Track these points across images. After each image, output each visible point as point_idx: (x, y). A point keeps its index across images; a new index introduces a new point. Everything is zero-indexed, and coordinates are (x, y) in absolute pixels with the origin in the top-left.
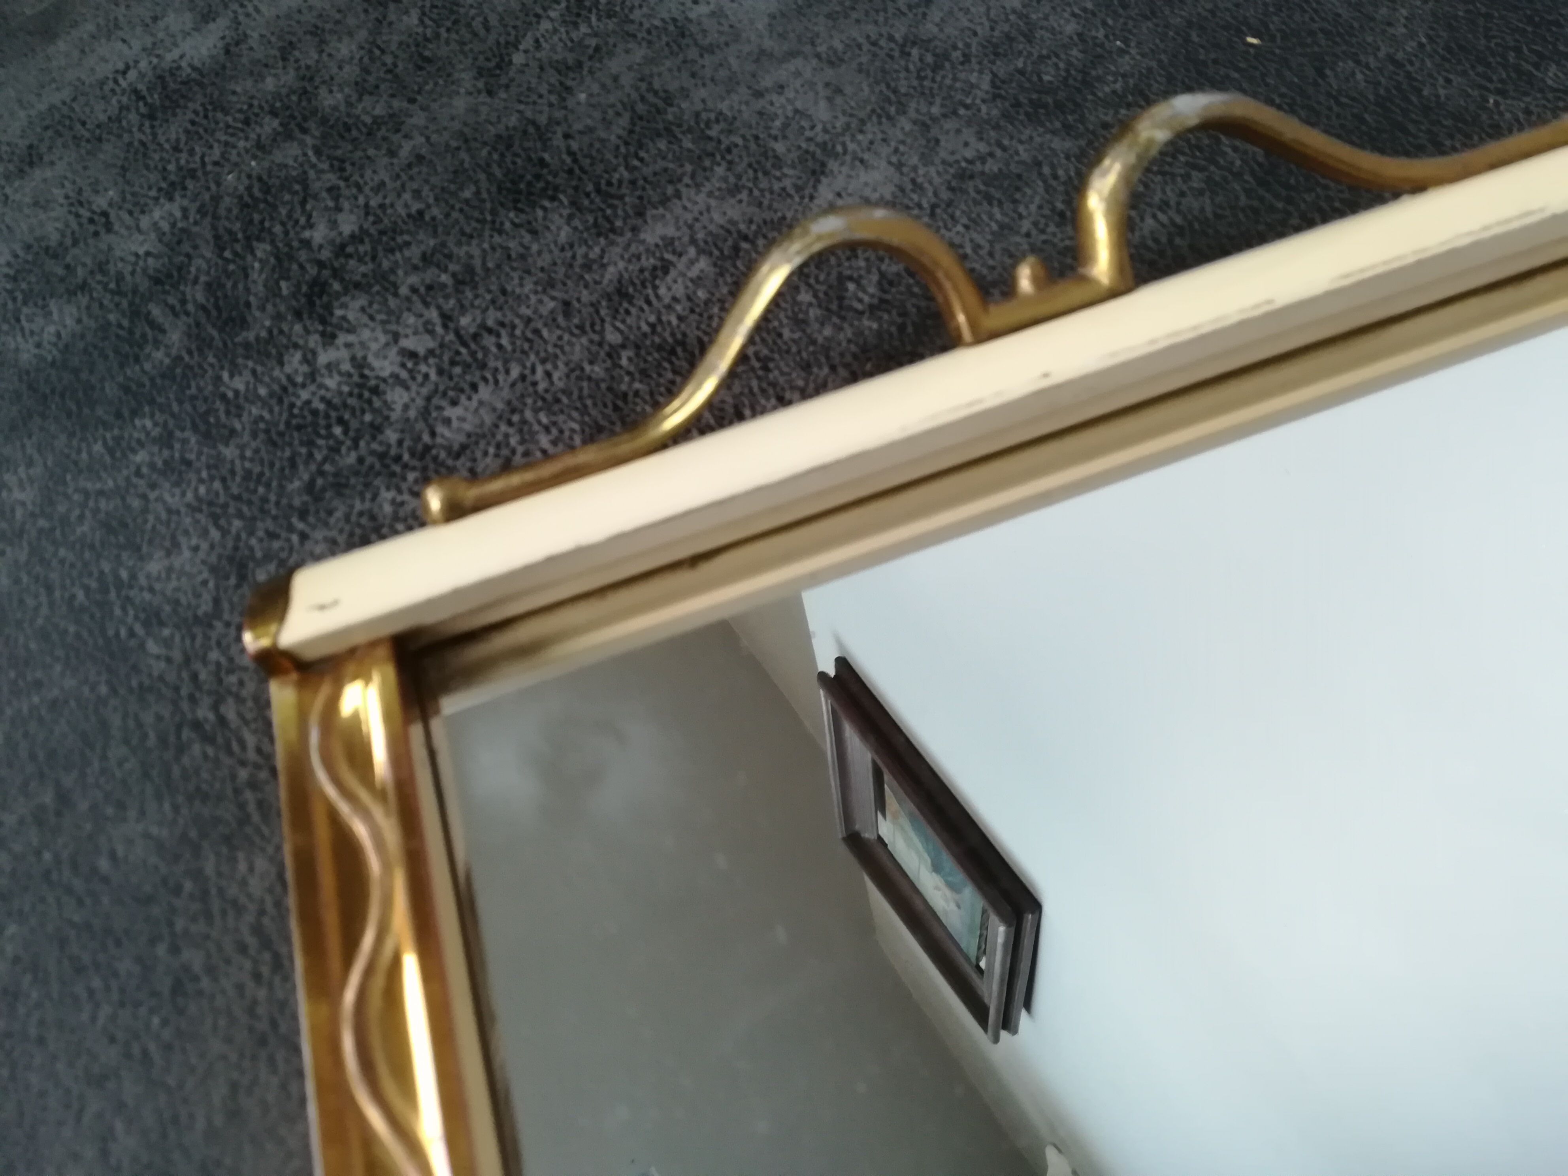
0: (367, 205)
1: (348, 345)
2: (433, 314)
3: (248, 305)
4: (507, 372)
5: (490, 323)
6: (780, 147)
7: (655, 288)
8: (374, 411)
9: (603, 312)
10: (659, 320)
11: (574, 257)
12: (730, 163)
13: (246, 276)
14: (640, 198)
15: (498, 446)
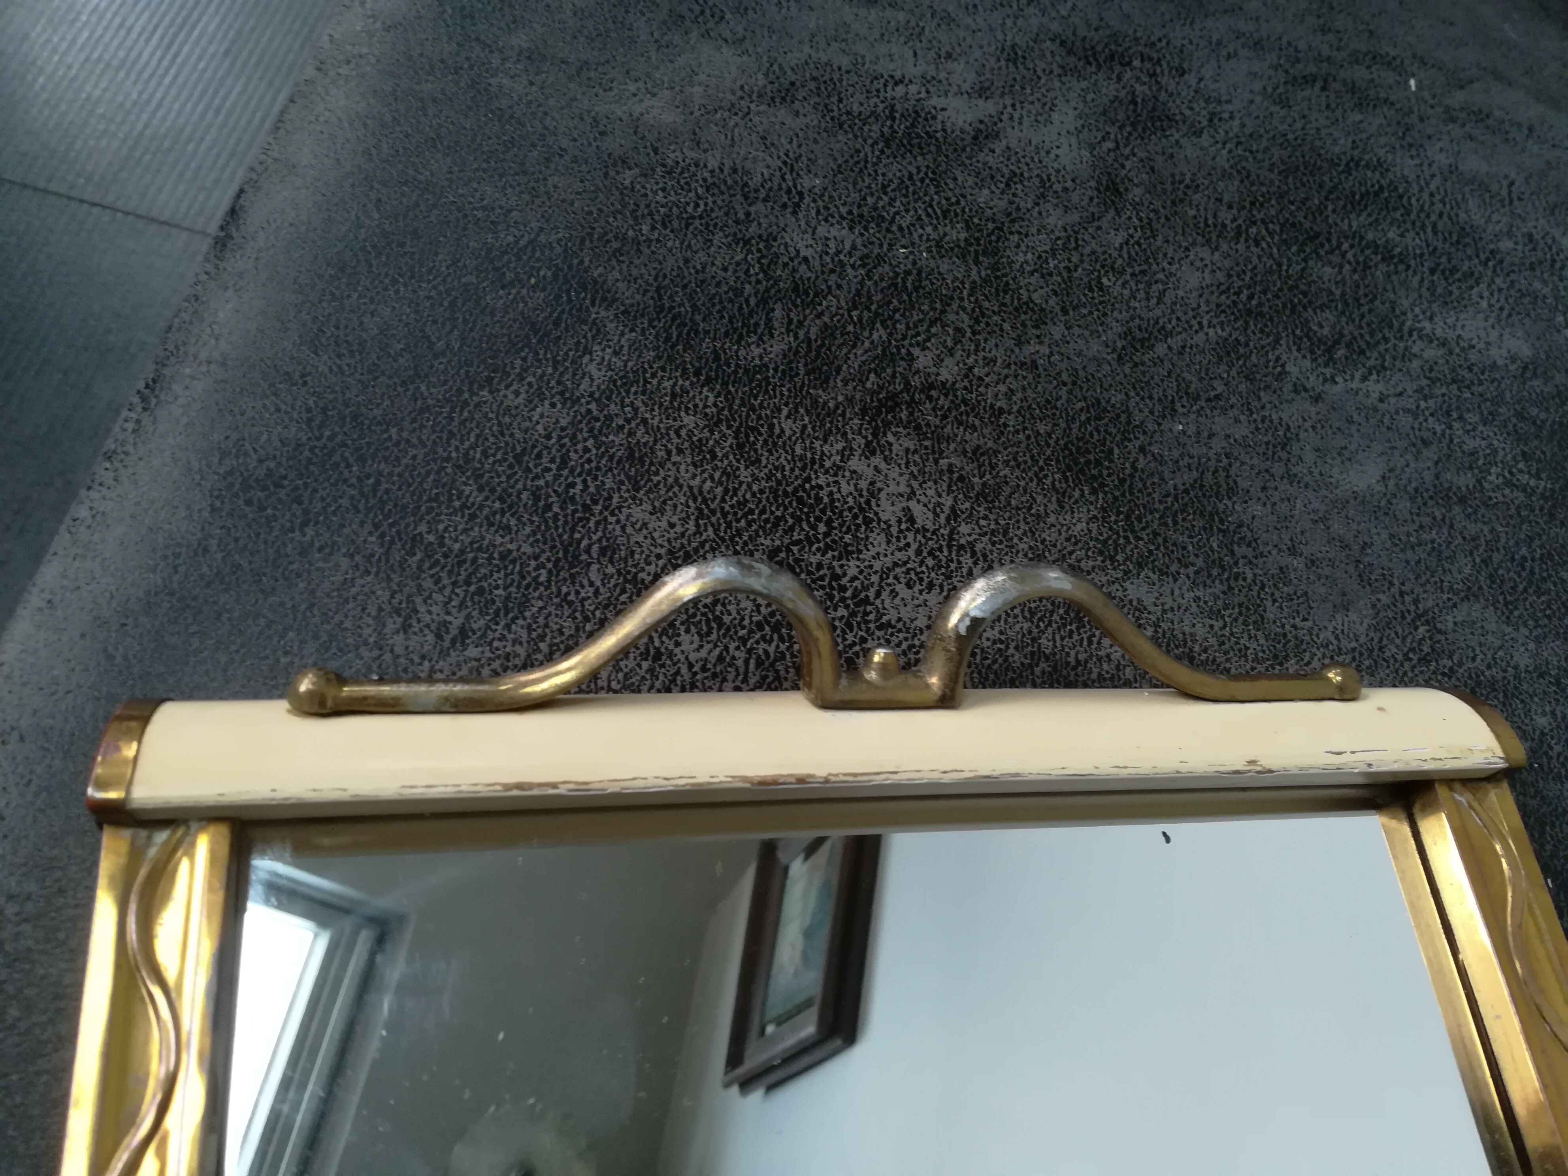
0: (971, 369)
1: (876, 469)
2: (948, 501)
3: (838, 370)
5: (979, 547)
8: (855, 536)
9: (1056, 617)
10: (1086, 662)
11: (1071, 553)
12: (1230, 588)
13: (854, 346)
14: (1150, 552)
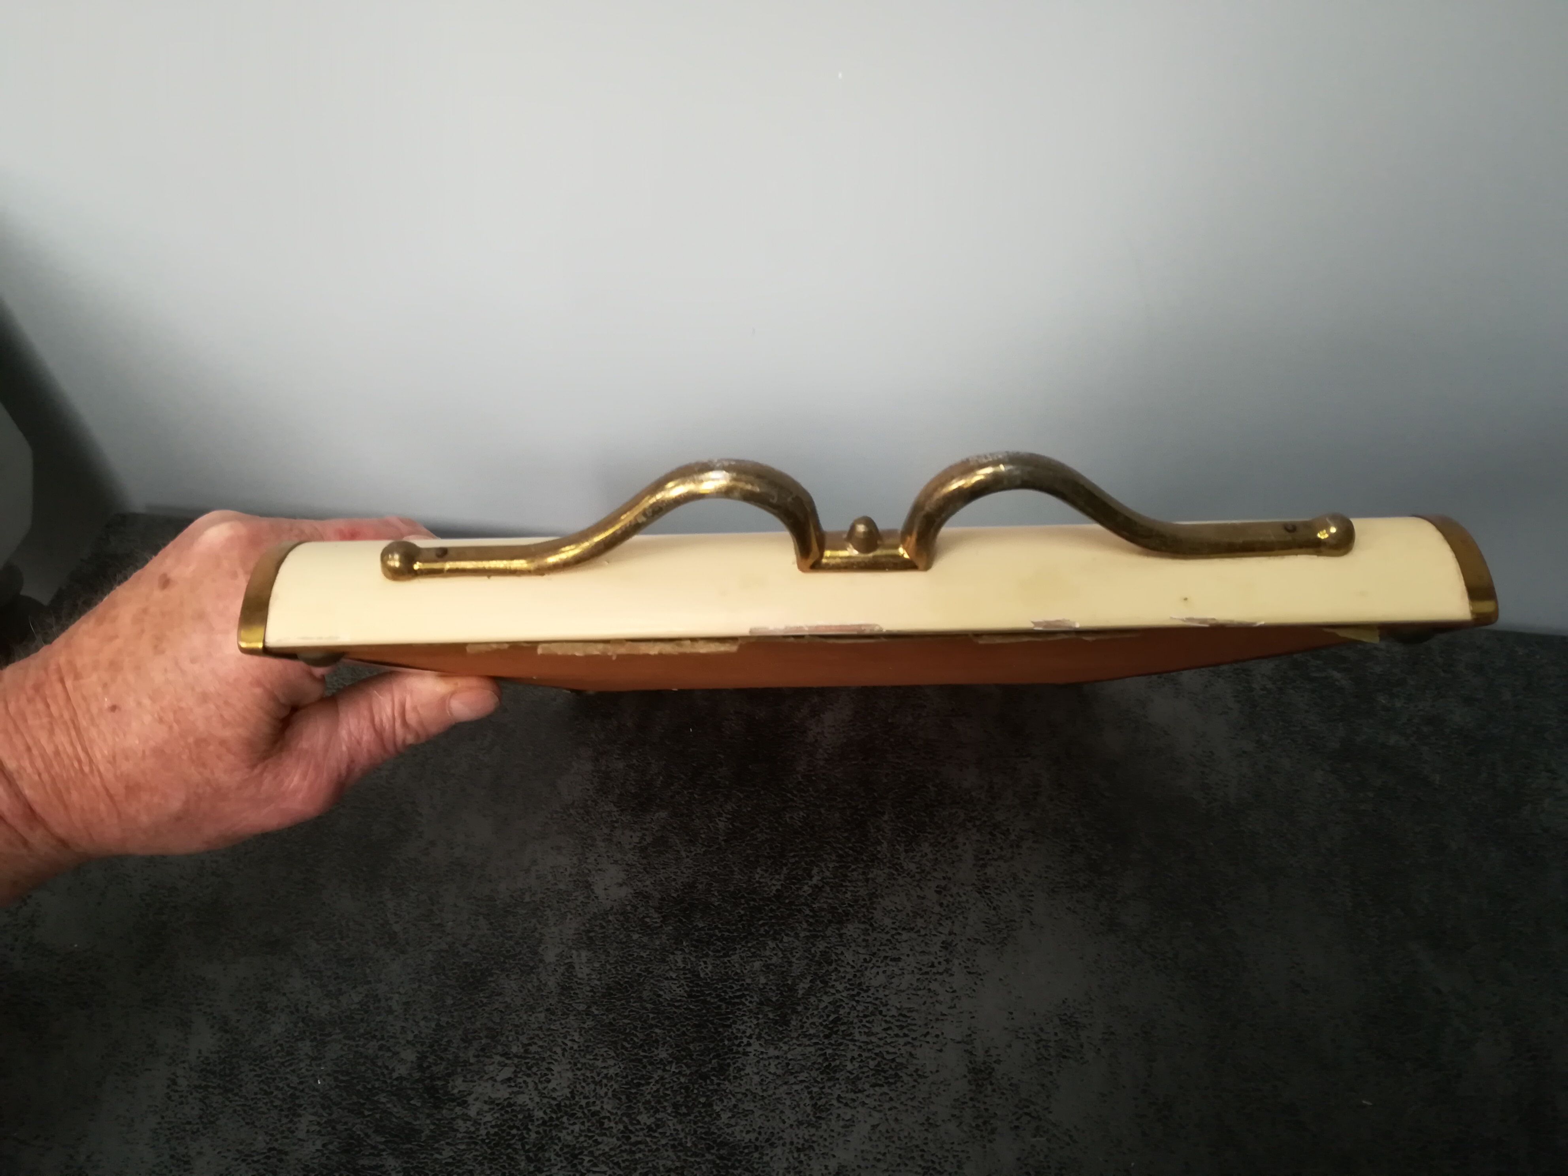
0: (408, 1042)
1: (476, 1099)
2: (498, 1058)
3: (408, 1123)
4: (555, 1053)
5: (526, 1042)
6: (562, 886)
7: (576, 976)
8: (519, 1112)
9: (566, 1001)
10: (591, 987)
11: (529, 991)
12: (549, 906)
13: (391, 1113)
14: (528, 947)
15: (584, 1081)
